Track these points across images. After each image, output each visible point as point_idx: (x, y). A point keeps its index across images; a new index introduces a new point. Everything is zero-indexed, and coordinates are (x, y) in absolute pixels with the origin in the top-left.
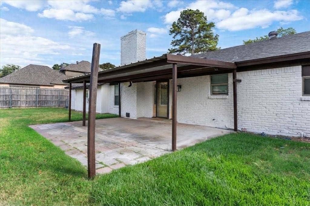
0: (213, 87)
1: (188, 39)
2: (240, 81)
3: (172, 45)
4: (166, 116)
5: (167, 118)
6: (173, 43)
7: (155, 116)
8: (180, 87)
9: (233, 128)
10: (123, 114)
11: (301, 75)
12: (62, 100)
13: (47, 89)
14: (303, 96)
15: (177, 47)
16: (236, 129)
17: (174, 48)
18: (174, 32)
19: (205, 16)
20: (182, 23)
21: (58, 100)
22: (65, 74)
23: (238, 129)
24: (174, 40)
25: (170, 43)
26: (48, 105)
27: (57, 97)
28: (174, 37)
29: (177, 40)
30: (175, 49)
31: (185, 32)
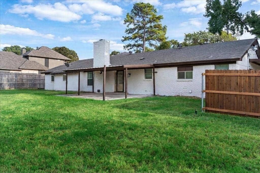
0: (146, 75)
1: (141, 28)
2: (156, 72)
3: (126, 33)
4: (122, 90)
5: (123, 92)
6: (127, 31)
7: (116, 91)
8: (130, 74)
9: (153, 94)
10: (96, 91)
11: (177, 71)
12: (35, 83)
13: (18, 73)
14: (178, 79)
15: (131, 35)
16: (154, 94)
17: (127, 36)
18: (128, 22)
19: (155, 8)
20: (135, 13)
21: (32, 83)
22: (28, 59)
23: (155, 94)
24: (128, 28)
25: (125, 31)
26: (24, 87)
27: (31, 80)
28: (128, 26)
29: (131, 29)
30: (129, 37)
31: (138, 21)
